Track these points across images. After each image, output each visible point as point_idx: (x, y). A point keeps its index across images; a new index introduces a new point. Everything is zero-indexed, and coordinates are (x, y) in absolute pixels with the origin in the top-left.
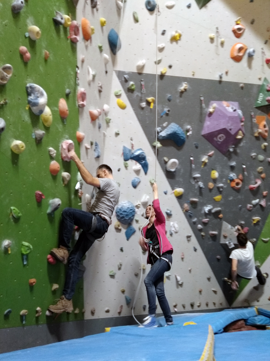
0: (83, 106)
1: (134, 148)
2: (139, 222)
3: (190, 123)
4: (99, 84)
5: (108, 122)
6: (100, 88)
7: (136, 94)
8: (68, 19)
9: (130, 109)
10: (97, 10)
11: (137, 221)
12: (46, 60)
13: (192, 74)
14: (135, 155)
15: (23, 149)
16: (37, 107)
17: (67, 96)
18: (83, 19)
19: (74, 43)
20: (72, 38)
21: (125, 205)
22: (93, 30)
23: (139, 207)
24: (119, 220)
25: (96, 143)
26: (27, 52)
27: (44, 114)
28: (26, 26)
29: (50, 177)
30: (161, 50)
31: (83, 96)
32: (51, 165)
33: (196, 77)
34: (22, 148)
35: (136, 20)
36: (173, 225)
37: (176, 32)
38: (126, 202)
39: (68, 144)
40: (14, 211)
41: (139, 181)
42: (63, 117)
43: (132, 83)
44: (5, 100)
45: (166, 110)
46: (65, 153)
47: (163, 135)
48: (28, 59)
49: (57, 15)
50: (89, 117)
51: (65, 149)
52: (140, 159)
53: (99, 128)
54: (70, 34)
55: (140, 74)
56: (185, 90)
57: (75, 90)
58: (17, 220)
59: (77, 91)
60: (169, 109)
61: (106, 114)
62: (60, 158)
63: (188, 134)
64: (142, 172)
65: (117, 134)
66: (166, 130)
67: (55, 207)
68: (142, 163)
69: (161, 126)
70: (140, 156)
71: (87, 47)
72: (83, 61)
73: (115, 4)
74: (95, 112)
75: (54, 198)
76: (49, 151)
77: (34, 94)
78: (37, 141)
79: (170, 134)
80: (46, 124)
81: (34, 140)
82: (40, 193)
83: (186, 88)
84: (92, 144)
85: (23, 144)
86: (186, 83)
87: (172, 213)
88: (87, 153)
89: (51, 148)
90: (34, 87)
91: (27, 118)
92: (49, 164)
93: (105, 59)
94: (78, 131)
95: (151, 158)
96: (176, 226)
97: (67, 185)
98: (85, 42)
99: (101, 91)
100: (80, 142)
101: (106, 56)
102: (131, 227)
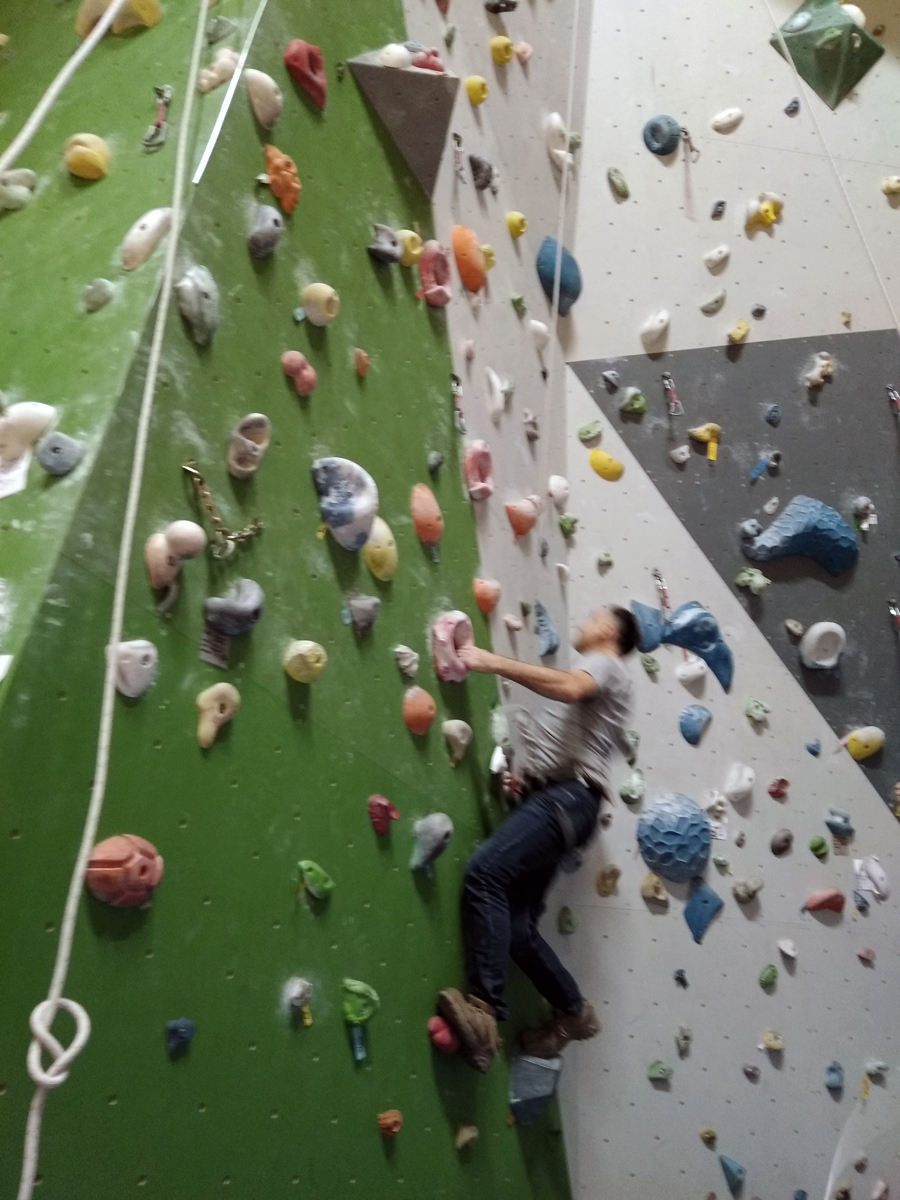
0: (485, 493)
1: (671, 602)
2: (732, 868)
3: (864, 489)
4: (526, 415)
5: (567, 532)
6: (531, 429)
7: (651, 422)
8: (413, 239)
9: (636, 477)
10: (494, 193)
11: (722, 867)
12: (360, 378)
13: (844, 319)
14: (675, 628)
15: (318, 665)
16: (347, 526)
17: (434, 472)
18: (455, 228)
19: (436, 307)
20: (431, 294)
21: (667, 809)
22: (488, 255)
23: (721, 812)
24: (655, 868)
25: (538, 605)
26: (304, 367)
27: (370, 546)
28: (294, 287)
29: (408, 743)
30: (718, 266)
31: (483, 464)
32: (407, 701)
33: (856, 328)
34: (317, 661)
35: (621, 194)
36: (862, 869)
37: (762, 199)
38: (670, 797)
39: (452, 627)
40: (310, 874)
41: (704, 719)
42: (426, 542)
43: (631, 391)
44: (255, 521)
45: (766, 456)
46: (447, 657)
47: (770, 544)
48: (310, 385)
49: (377, 236)
50: (508, 526)
51: (443, 644)
52: (698, 638)
53: (544, 554)
54: (423, 282)
55: (655, 357)
56: (827, 378)
57: (454, 449)
58: (320, 903)
59: (460, 451)
60: (776, 452)
61: (559, 506)
62: (433, 675)
63: (865, 526)
65: (604, 566)
66: (776, 523)
67: (435, 844)
68: (705, 651)
69: (757, 512)
70: (697, 629)
71: (475, 311)
72: (469, 358)
73: (546, 161)
74: (524, 505)
75: (426, 813)
76: (398, 658)
77: (337, 488)
78: (359, 633)
79: (794, 538)
80: (379, 575)
81: (349, 630)
82: (384, 802)
83: (830, 370)
84: (525, 611)
85: (320, 651)
86: (824, 354)
87: (853, 824)
88: (513, 644)
89: (401, 648)
90: (333, 465)
91: (321, 565)
92: (398, 700)
93: (537, 335)
94: (478, 576)
95: (738, 631)
96: (877, 871)
97: (462, 761)
98: (470, 297)
99: (535, 435)
100: (486, 612)
101: (537, 325)
102: (705, 890)
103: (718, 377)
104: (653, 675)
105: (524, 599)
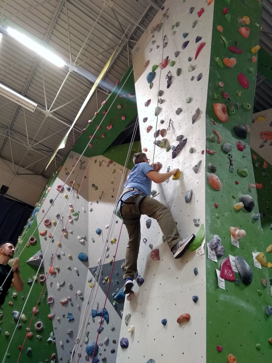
0: (53, 302)
1: (98, 309)
5: (82, 299)
11: (100, 354)
14: (99, 313)
17: (39, 304)
19: (43, 282)
23: (102, 345)
25: (69, 314)
26: (11, 303)
27: (20, 318)
29: (28, 339)
32: (28, 334)
35: (94, 242)
37: (113, 239)
38: (92, 342)
41: (102, 329)
42: (36, 314)
43: (96, 273)
50: (60, 305)
53: (72, 305)
54: (39, 280)
57: (45, 299)
60: (117, 281)
61: (79, 295)
64: (105, 322)
65: (89, 303)
66: (117, 293)
69: (115, 291)
80: (24, 320)
82: (20, 346)
84: (64, 316)
85: (8, 333)
90: (14, 312)
94: (49, 315)
97: (40, 340)
98: (53, 275)
99: (71, 287)
100: (51, 319)
101: (75, 269)
102: (96, 358)
103: (109, 268)
104: (94, 321)
105: (64, 314)
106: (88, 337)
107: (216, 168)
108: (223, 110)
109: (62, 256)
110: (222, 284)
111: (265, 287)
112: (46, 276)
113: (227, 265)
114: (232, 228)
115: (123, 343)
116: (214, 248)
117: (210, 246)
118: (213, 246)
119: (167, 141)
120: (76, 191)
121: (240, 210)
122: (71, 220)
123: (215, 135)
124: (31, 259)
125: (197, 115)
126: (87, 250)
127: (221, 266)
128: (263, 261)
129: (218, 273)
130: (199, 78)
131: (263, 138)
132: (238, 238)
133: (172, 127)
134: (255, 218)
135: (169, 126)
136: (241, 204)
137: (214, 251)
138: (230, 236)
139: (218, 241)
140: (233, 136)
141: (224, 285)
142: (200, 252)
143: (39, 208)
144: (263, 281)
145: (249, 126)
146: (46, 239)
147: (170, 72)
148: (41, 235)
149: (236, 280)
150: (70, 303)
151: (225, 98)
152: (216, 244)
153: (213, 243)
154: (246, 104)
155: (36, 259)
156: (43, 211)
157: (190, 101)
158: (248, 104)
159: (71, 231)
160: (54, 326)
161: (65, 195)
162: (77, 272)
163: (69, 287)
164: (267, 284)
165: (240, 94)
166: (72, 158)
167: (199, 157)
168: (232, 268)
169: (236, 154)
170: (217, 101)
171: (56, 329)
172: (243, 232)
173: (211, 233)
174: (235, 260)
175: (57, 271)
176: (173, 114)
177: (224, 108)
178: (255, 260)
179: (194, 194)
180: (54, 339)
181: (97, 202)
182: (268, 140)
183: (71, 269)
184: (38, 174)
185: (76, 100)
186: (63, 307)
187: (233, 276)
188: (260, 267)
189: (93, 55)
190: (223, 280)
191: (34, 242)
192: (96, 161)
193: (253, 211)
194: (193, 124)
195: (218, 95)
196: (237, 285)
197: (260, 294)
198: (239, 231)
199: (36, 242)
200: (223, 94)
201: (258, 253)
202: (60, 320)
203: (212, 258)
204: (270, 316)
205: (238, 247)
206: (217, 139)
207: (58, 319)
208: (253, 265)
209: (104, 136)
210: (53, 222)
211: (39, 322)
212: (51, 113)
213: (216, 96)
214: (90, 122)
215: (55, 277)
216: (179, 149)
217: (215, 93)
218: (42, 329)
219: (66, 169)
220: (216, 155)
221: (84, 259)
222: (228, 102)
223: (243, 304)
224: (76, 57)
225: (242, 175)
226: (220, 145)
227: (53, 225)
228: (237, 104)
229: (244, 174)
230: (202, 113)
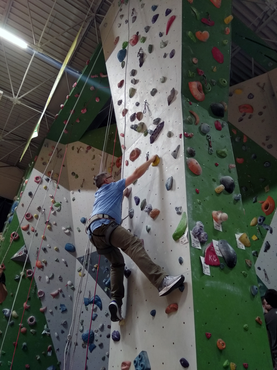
0: (43, 296)
1: (90, 297)
2: (100, 340)
5: (73, 289)
11: (97, 341)
14: (91, 301)
17: (29, 299)
19: (31, 277)
20: (28, 276)
23: (98, 331)
25: (61, 305)
29: (22, 335)
35: (79, 231)
41: (96, 316)
42: (27, 309)
45: (106, 268)
49: (16, 277)
50: (51, 297)
53: (64, 296)
55: (88, 254)
57: (35, 293)
61: (70, 286)
64: (98, 309)
65: (80, 292)
68: (98, 304)
69: (106, 277)
73: (64, 234)
74: (55, 292)
77: (5, 312)
80: (15, 317)
84: (56, 308)
88: (52, 314)
92: (20, 330)
94: (41, 308)
95: (105, 299)
97: (35, 334)
98: (40, 269)
99: (61, 279)
100: (44, 312)
101: (63, 260)
102: (92, 344)
104: (87, 310)
105: (55, 306)
106: (83, 325)
107: (195, 151)
108: (199, 89)
109: (48, 249)
110: (207, 270)
111: (250, 268)
112: (33, 270)
113: (211, 251)
114: (214, 212)
115: (114, 337)
116: (197, 235)
117: (193, 234)
118: (196, 233)
119: (144, 125)
120: (56, 181)
121: (221, 193)
122: (54, 211)
123: (192, 116)
124: (16, 255)
125: (172, 96)
126: (73, 240)
127: (205, 253)
128: (246, 241)
129: (203, 259)
130: (172, 55)
131: (241, 112)
132: (221, 221)
133: (148, 110)
134: (237, 199)
135: (145, 109)
136: (222, 186)
137: (197, 238)
138: (213, 220)
139: (201, 228)
140: (211, 115)
141: (209, 272)
142: (183, 240)
143: (18, 202)
144: (247, 261)
145: (226, 104)
146: (29, 233)
147: (141, 49)
148: (23, 230)
149: (221, 265)
150: (61, 295)
151: (200, 75)
152: (199, 231)
153: (196, 230)
154: (222, 80)
155: (20, 255)
156: (23, 205)
157: (164, 80)
158: (224, 80)
159: (54, 223)
160: (47, 319)
161: (44, 186)
162: (65, 263)
163: (58, 279)
164: (251, 265)
165: (215, 70)
166: (48, 147)
167: (177, 142)
168: (216, 253)
169: (214, 134)
170: (192, 79)
171: (49, 321)
172: (225, 215)
173: (193, 220)
174: (219, 244)
175: (44, 264)
176: (148, 95)
177: (200, 86)
178: (238, 242)
179: (175, 181)
180: (49, 331)
181: (79, 191)
182: (247, 114)
183: (58, 261)
184: (13, 166)
185: (45, 83)
186: (55, 299)
187: (217, 261)
188: (244, 248)
189: (58, 33)
190: (208, 266)
191: (17, 238)
192: (73, 148)
193: (234, 192)
194: (169, 105)
195: (193, 73)
196: (222, 269)
197: (245, 276)
198: (221, 215)
199: (19, 237)
200: (197, 71)
201: (241, 234)
202: (53, 312)
203: (196, 245)
204: (256, 296)
205: (221, 230)
206: (194, 121)
207: (50, 311)
208: (237, 247)
209: (80, 120)
210: (34, 215)
211: (31, 317)
212: (20, 100)
213: (191, 74)
214: (62, 107)
215: (42, 270)
216: (157, 134)
217: (189, 71)
218: (35, 323)
219: (42, 159)
220: (194, 137)
221: (71, 250)
222: (204, 79)
223: (229, 288)
224: (40, 36)
225: (222, 156)
226: (197, 127)
227: (35, 219)
228: (213, 80)
229: (223, 155)
230: (177, 93)
